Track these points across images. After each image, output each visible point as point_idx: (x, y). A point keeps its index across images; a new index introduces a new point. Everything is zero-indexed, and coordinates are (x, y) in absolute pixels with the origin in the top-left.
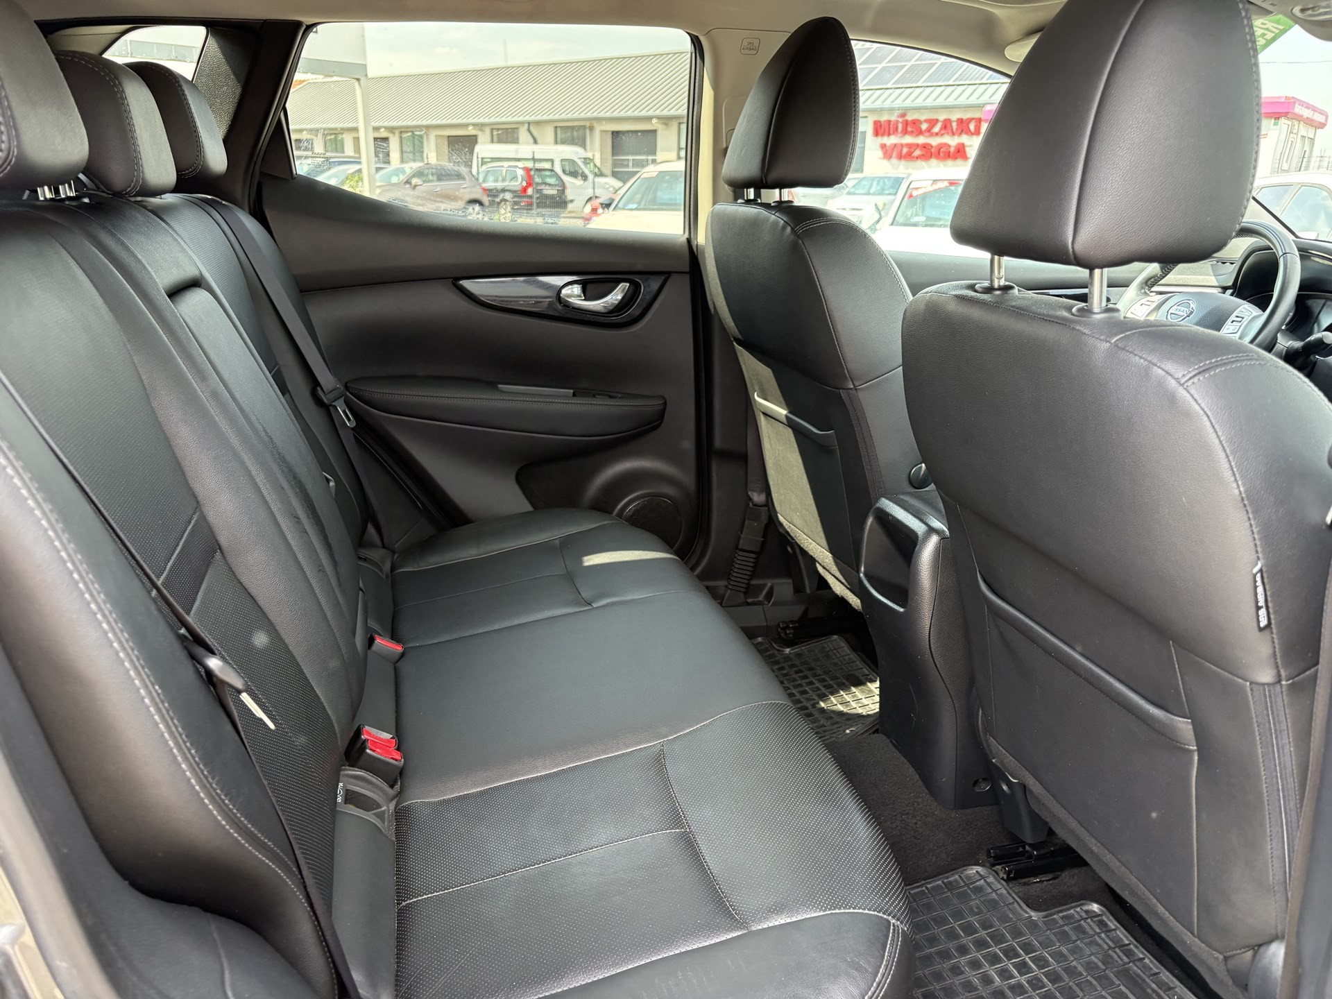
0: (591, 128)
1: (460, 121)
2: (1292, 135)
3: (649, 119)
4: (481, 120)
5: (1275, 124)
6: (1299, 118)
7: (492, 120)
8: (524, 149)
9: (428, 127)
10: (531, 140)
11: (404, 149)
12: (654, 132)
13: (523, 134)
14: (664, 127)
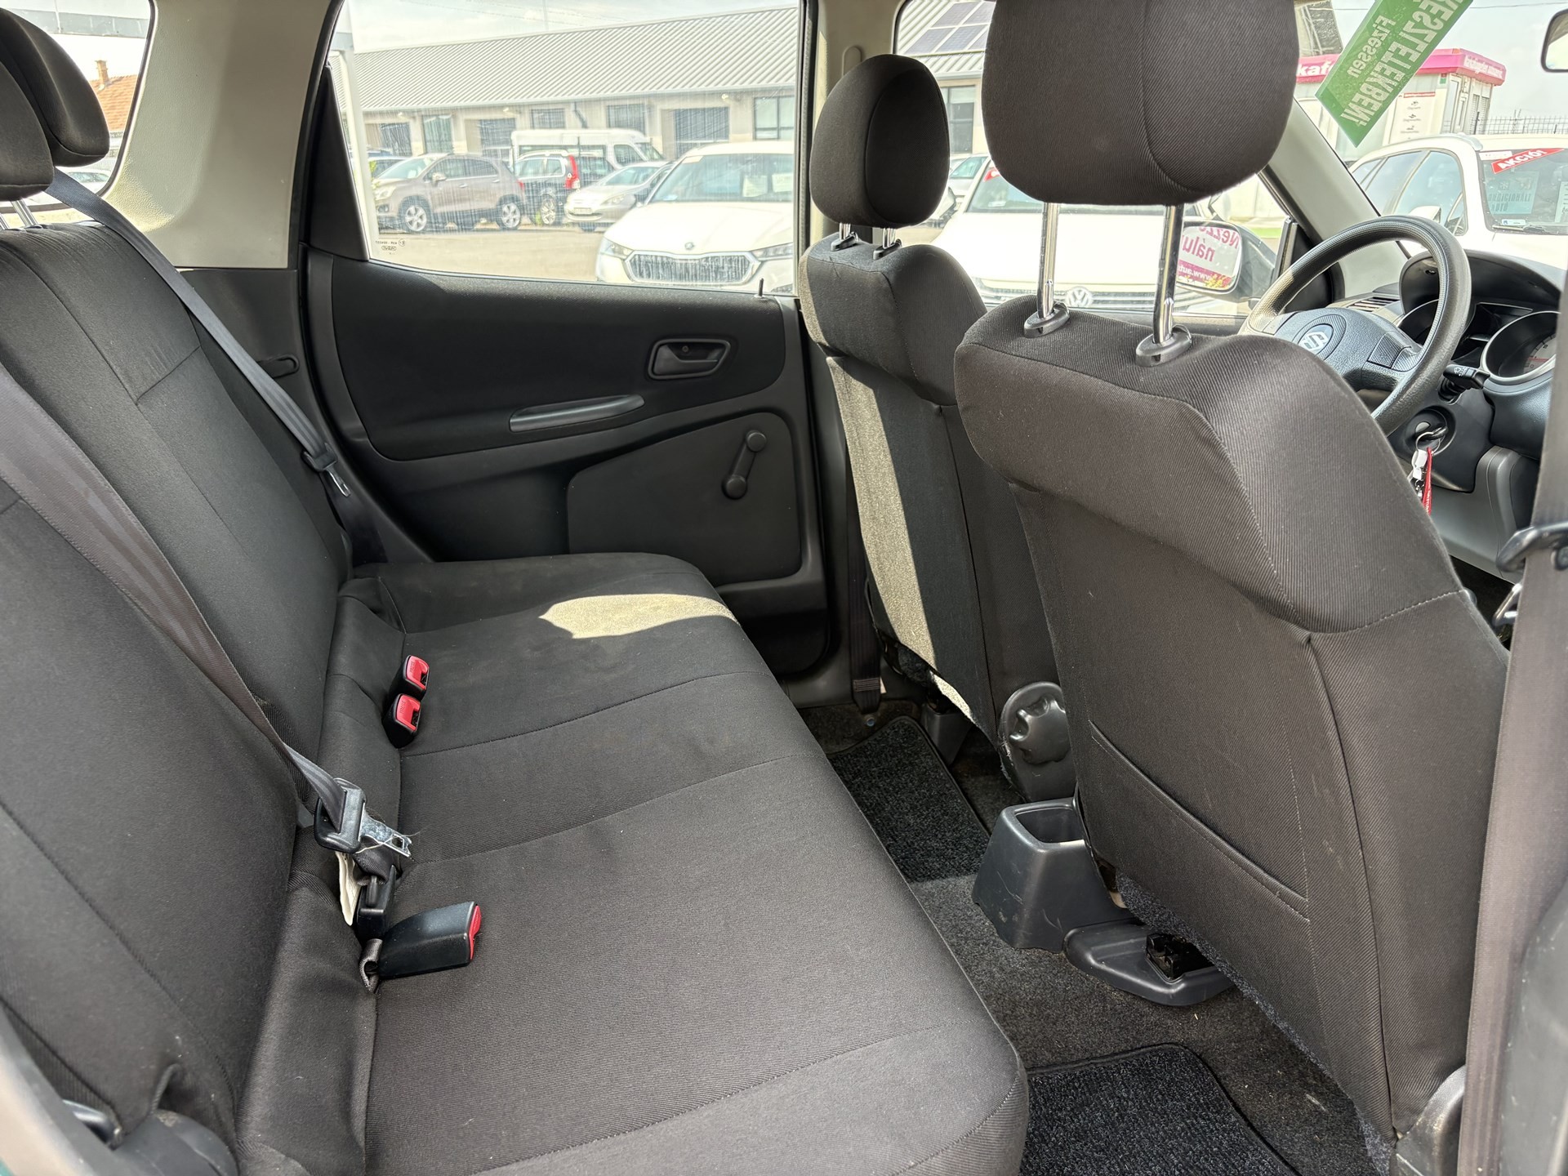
0: (650, 108)
1: (493, 102)
2: (1462, 95)
3: (719, 94)
4: (519, 100)
5: (1443, 82)
6: (1471, 74)
7: (532, 99)
8: (570, 135)
9: (454, 112)
10: (579, 124)
11: (428, 138)
12: (726, 109)
13: (570, 116)
14: (737, 104)
